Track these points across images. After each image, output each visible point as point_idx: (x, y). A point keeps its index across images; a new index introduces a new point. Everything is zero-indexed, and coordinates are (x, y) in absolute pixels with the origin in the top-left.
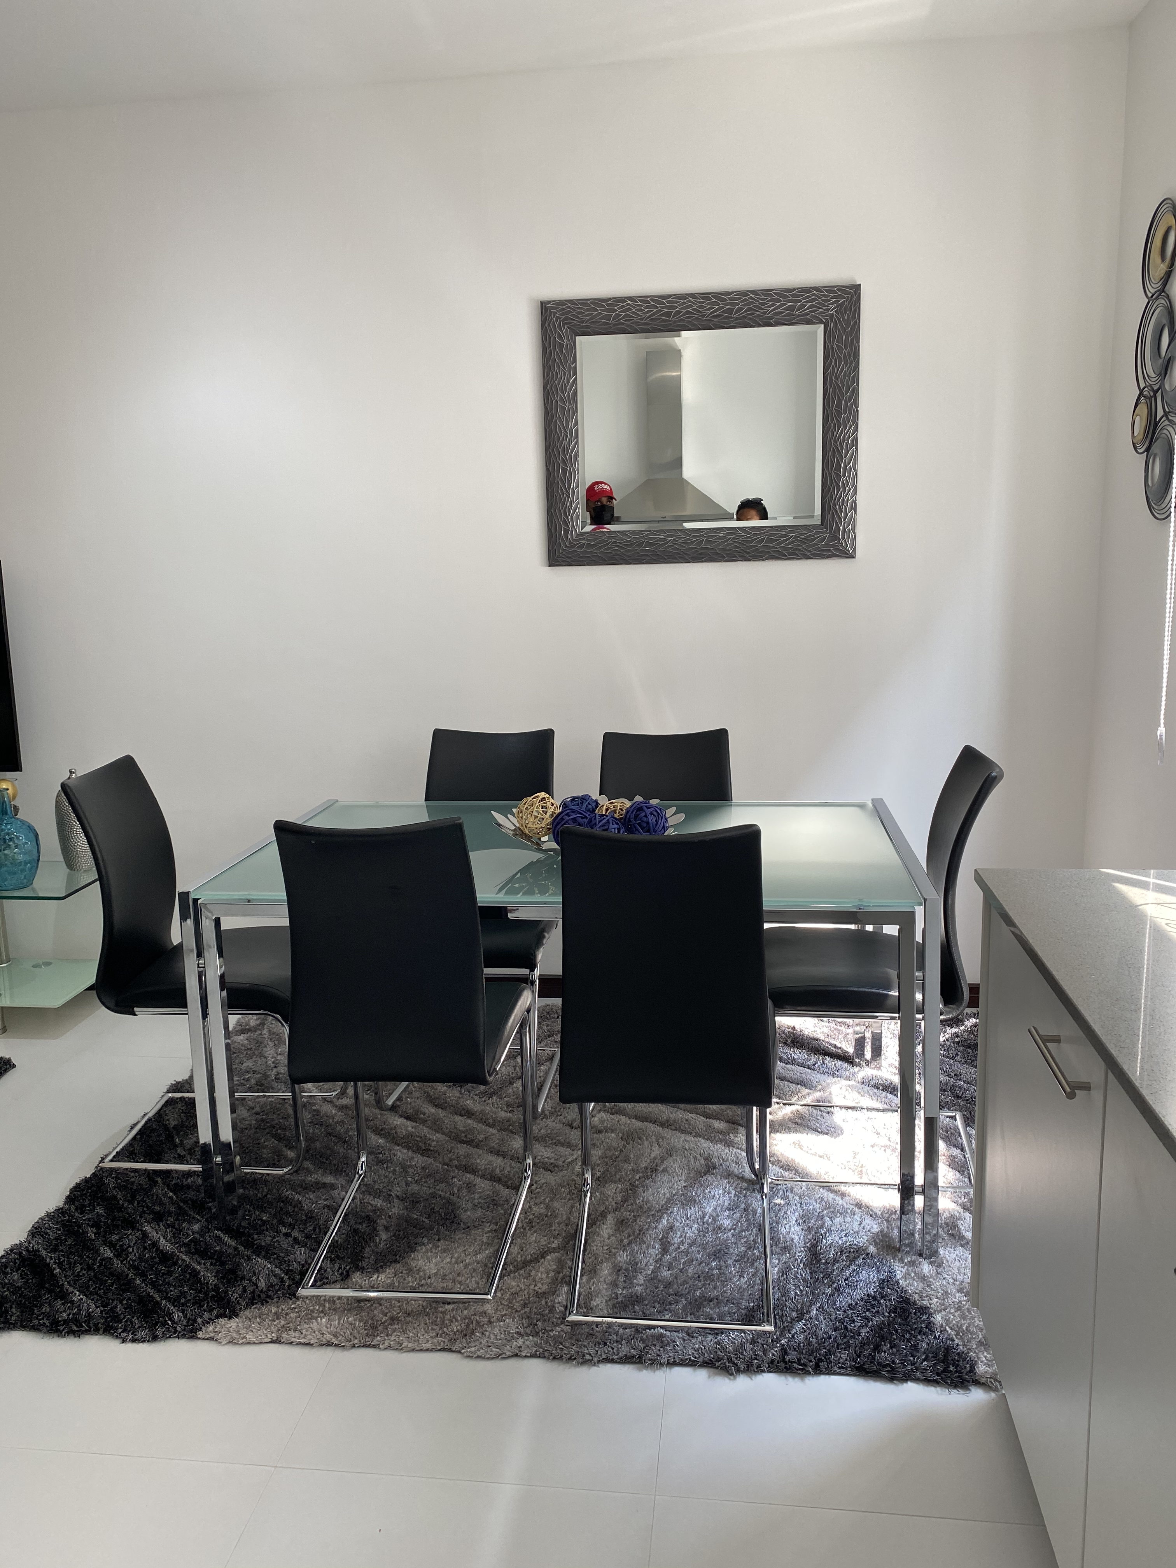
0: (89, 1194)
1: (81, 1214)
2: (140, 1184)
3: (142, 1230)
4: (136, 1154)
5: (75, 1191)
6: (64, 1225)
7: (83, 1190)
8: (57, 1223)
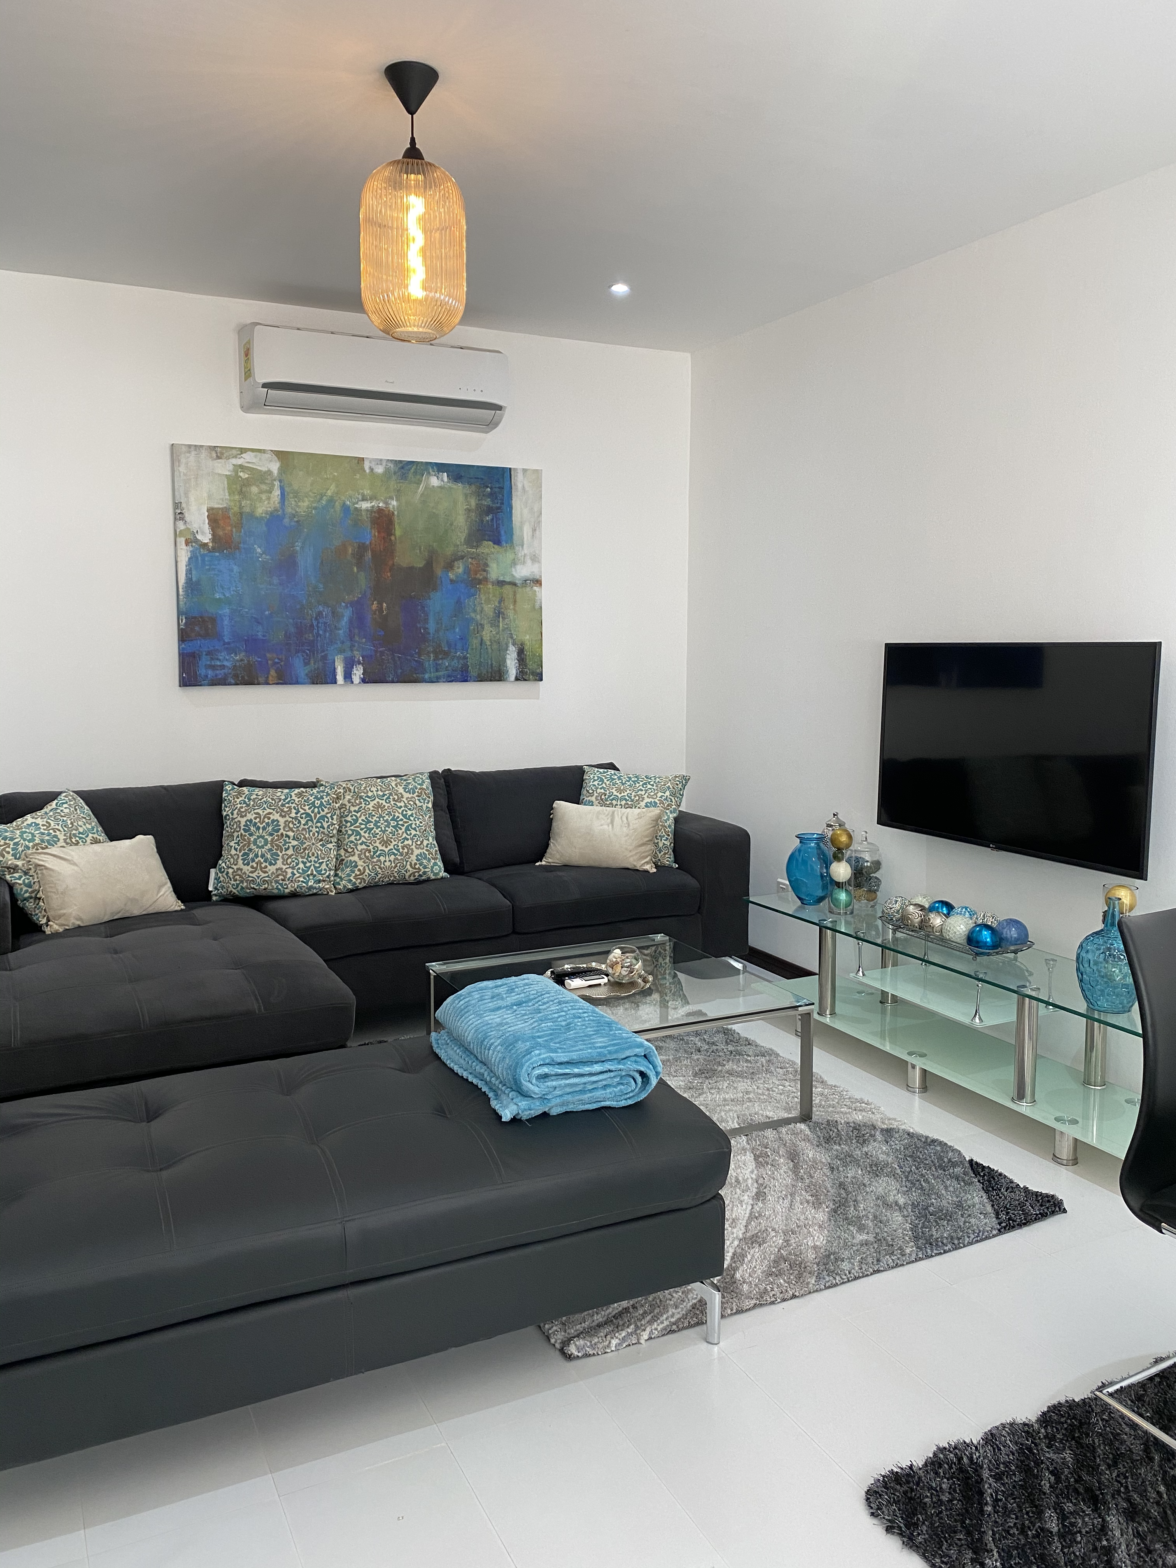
0: (1065, 1426)
1: (1047, 1447)
2: (1130, 1450)
3: (1104, 1520)
4: (1144, 1401)
5: (1054, 1413)
6: (1021, 1451)
7: (1062, 1416)
8: (1016, 1443)
